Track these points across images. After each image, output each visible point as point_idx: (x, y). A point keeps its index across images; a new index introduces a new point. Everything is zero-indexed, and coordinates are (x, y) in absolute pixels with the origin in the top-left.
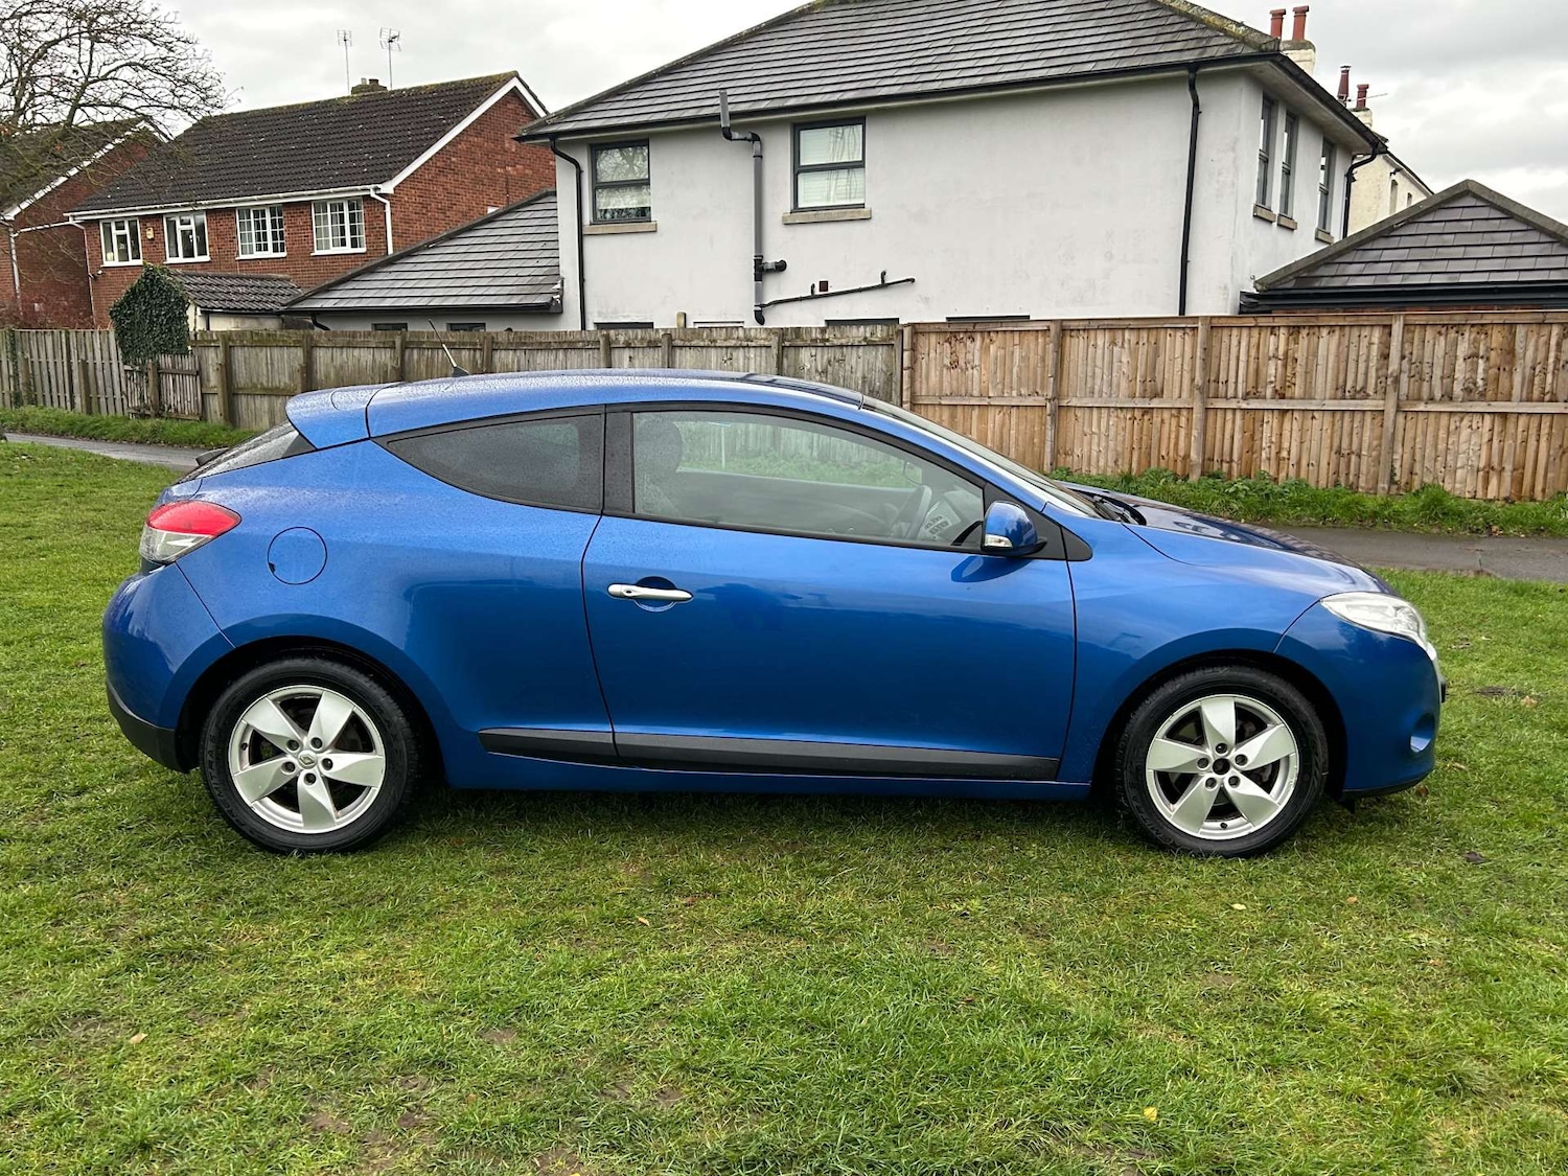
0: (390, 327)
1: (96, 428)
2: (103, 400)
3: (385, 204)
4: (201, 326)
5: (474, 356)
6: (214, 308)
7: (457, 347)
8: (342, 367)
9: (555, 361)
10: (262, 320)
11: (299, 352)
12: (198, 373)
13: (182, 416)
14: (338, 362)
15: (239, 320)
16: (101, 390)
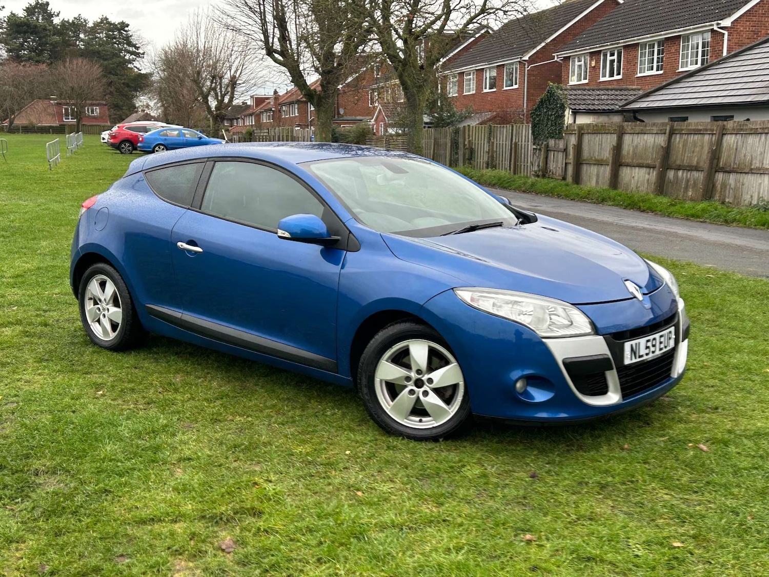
0: (679, 119)
1: (508, 182)
2: (523, 166)
3: (724, 34)
4: (571, 121)
5: (712, 139)
6: (580, 109)
7: (702, 132)
8: (637, 146)
9: (759, 141)
10: (611, 117)
11: (615, 137)
12: (565, 150)
13: (555, 176)
14: (635, 142)
15: (596, 117)
16: (523, 160)
